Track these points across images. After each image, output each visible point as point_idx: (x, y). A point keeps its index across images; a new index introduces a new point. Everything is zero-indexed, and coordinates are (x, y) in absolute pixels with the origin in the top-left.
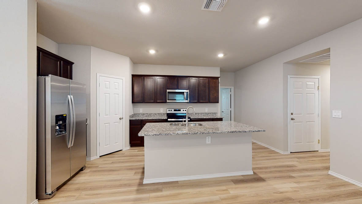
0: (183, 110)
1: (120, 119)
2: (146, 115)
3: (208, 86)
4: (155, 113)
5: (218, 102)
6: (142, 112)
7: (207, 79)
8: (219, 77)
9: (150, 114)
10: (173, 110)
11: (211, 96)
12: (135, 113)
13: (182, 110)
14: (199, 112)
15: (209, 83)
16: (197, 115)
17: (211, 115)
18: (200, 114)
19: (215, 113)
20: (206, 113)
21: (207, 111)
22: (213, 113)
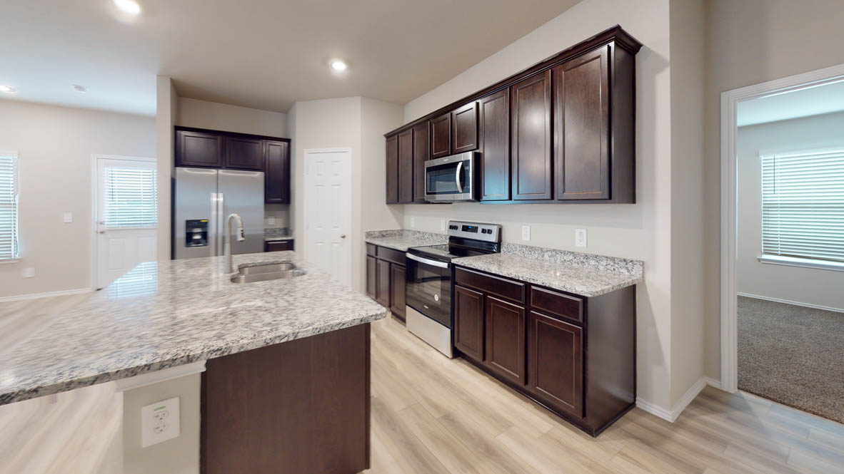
0: (484, 231)
1: (342, 237)
7: (547, 72)
9: (423, 233)
10: (460, 226)
12: (405, 227)
13: (480, 228)
15: (550, 96)
16: (536, 256)
17: (601, 268)
18: (550, 253)
19: (625, 260)
20: (573, 253)
21: (583, 244)
22: (613, 259)
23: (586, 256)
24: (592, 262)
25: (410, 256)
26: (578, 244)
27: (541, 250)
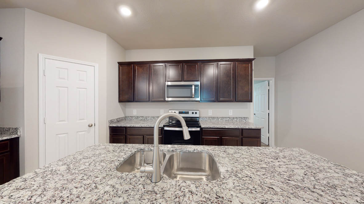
0: (193, 113)
1: (89, 126)
2: (141, 118)
3: (233, 74)
4: (153, 115)
5: (251, 101)
6: (136, 114)
7: (232, 63)
8: (253, 59)
9: (146, 117)
10: (177, 112)
11: (240, 92)
12: (127, 115)
13: (190, 112)
14: (219, 116)
15: (234, 70)
16: (216, 120)
17: (238, 121)
18: (221, 119)
19: (244, 118)
20: (229, 117)
21: (232, 114)
22: (241, 118)
23: (233, 118)
24: (235, 119)
25: (166, 128)
26: (230, 114)
27: (218, 118)
